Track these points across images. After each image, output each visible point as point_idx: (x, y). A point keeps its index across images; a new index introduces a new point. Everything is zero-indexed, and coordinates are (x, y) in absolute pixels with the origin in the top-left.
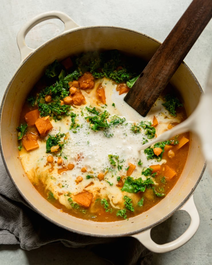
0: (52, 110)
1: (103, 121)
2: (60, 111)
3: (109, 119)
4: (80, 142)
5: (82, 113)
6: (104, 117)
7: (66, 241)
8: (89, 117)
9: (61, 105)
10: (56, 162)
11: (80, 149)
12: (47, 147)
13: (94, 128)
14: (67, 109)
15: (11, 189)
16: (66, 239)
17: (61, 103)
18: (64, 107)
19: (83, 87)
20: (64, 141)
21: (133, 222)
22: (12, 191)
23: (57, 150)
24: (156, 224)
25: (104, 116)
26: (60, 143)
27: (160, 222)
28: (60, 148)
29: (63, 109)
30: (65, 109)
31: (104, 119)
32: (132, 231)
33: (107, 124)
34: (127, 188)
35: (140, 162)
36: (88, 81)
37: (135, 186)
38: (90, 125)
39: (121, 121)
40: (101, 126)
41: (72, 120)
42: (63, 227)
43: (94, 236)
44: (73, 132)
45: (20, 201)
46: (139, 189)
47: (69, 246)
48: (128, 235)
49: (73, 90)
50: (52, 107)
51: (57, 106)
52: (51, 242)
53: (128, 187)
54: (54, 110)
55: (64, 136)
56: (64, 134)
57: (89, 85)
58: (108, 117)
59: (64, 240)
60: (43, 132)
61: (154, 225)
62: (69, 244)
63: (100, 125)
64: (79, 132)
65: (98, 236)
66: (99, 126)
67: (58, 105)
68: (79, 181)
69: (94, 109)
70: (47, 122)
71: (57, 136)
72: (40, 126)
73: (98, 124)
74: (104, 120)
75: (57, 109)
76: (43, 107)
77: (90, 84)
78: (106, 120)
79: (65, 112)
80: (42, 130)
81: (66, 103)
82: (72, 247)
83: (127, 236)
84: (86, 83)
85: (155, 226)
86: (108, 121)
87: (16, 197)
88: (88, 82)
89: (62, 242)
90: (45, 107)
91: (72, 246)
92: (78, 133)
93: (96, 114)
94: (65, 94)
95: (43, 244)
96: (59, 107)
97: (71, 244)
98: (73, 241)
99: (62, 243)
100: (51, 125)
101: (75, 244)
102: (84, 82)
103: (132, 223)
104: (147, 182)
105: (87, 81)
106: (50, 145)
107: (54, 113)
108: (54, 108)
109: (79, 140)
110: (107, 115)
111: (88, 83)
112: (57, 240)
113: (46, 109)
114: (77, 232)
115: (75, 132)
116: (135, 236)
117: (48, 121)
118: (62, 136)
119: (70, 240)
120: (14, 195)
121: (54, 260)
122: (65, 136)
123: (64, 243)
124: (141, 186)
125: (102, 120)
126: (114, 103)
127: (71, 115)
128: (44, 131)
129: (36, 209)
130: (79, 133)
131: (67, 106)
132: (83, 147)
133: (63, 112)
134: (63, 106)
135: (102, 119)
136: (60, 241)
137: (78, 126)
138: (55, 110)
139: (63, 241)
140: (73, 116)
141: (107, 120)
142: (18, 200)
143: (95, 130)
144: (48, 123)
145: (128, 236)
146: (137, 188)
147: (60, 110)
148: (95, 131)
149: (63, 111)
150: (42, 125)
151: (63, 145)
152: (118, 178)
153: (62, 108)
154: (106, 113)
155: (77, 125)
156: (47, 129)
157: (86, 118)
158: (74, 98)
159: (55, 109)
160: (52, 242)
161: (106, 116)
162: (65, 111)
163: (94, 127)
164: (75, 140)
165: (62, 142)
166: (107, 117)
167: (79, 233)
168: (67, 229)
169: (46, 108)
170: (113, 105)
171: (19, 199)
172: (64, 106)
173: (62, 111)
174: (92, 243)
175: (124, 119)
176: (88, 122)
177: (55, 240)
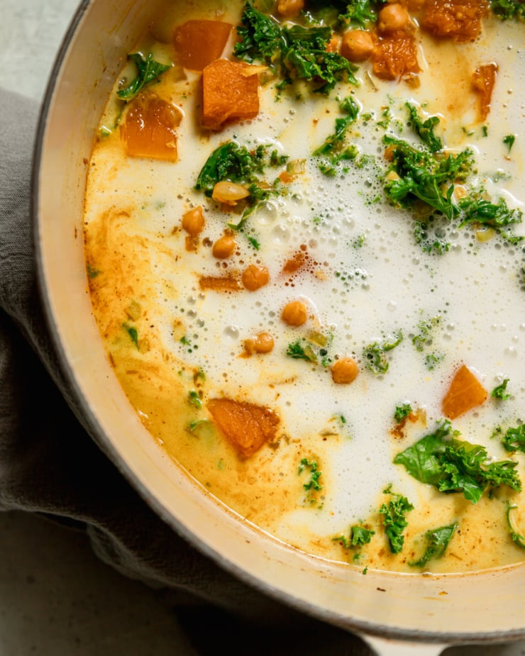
0: (287, 51)
1: (440, 184)
2: (313, 71)
3: (464, 187)
4: (331, 213)
5: (385, 115)
6: (453, 173)
7: (106, 535)
8: (401, 144)
9: (325, 49)
10: (207, 242)
11: (323, 240)
12: (204, 176)
13: (396, 189)
14: (337, 74)
15: (9, 260)
16: (111, 530)
17: (329, 42)
18: (333, 62)
19: (436, 27)
20: (275, 183)
21: (383, 590)
22: (7, 267)
23: (236, 201)
24: (473, 639)
25: (455, 168)
26: (257, 180)
27: (491, 639)
28: (251, 201)
29: (329, 68)
30: (334, 72)
31: (448, 176)
32: (373, 620)
33: (447, 201)
34: (416, 460)
35: (503, 387)
36: (465, 14)
37: (450, 468)
38: (387, 173)
39: (504, 216)
40: (424, 198)
41: (340, 125)
42: (134, 481)
43: (228, 567)
44: (322, 169)
45: (20, 316)
46: (461, 485)
47: (107, 560)
48: (353, 625)
49: (394, 17)
50: (290, 43)
51: (311, 48)
52: (54, 513)
53: (422, 458)
54: (293, 54)
55: (284, 168)
56: (283, 159)
57: (459, 26)
58: (461, 180)
59: (103, 529)
60: (219, 114)
61: (464, 639)
62: (113, 554)
63: (423, 192)
64: (342, 177)
65: (244, 578)
66: (418, 194)
67: (316, 46)
68: (255, 349)
69: (433, 122)
70: (247, 84)
71: (259, 153)
72: (218, 89)
73: (416, 186)
74: (445, 182)
75: (304, 58)
76: (256, 27)
77: (463, 27)
78: (452, 187)
79: (330, 81)
80: (216, 105)
81: (347, 52)
82: (117, 567)
83: (346, 627)
84: (454, 14)
85: (467, 643)
86: (459, 194)
87: (14, 295)
88: (460, 15)
89: (90, 532)
90: (265, 28)
91: (118, 563)
92: (339, 179)
93: (429, 145)
94: (358, 16)
95: (24, 508)
96: (316, 54)
97: (117, 556)
98: (132, 548)
99: (87, 538)
100: (257, 104)
101: (132, 563)
102: (446, 9)
103: (379, 589)
104: (498, 475)
105: (457, 10)
106: (217, 171)
107: (288, 66)
108: (296, 48)
109: (332, 210)
110: (467, 171)
111: (461, 21)
112: (78, 518)
113: (265, 39)
114: (176, 525)
115: (328, 174)
116: (375, 643)
117: (252, 83)
118: (276, 161)
119: (126, 542)
120: (11, 285)
121: (31, 580)
122: (288, 169)
123: (95, 540)
124: (472, 476)
125: (437, 178)
126: (516, 135)
127: (345, 103)
128: (224, 113)
129: (70, 369)
130: (339, 182)
131: (346, 63)
132: (334, 238)
133: (324, 78)
134: (329, 57)
135: (441, 175)
136: (84, 526)
137: (349, 156)
138: (299, 57)
139: (97, 530)
140: (349, 111)
141: (457, 186)
142: (13, 309)
143: (395, 201)
144: (249, 91)
145: (353, 630)
146: (454, 480)
147: (316, 66)
148: (392, 204)
149: (325, 74)
150: (227, 86)
151: (265, 195)
152: (400, 406)
153: (327, 61)
154: (465, 162)
155: (347, 151)
156: (234, 110)
157: (387, 140)
158: (384, 46)
159: (300, 54)
160: (58, 513)
161: (461, 170)
162: (330, 76)
163: (396, 186)
164: (319, 198)
165: (266, 184)
166: (461, 174)
167: (182, 532)
168: (146, 496)
169: (268, 34)
170: (509, 141)
171: (18, 307)
172: (337, 59)
173: (320, 73)
174: (192, 589)
175: (516, 212)
176: (386, 156)
177: (72, 512)
